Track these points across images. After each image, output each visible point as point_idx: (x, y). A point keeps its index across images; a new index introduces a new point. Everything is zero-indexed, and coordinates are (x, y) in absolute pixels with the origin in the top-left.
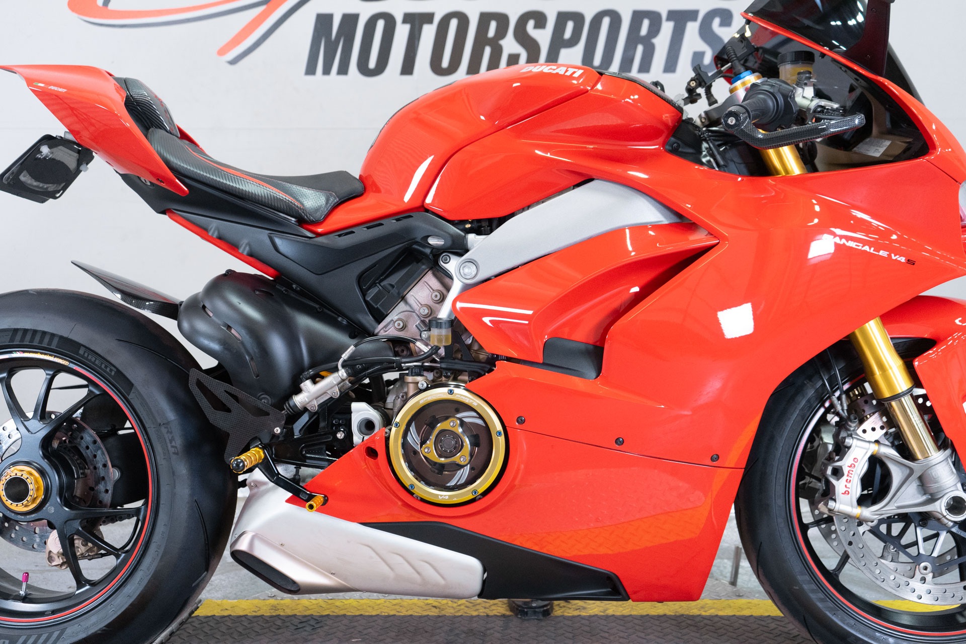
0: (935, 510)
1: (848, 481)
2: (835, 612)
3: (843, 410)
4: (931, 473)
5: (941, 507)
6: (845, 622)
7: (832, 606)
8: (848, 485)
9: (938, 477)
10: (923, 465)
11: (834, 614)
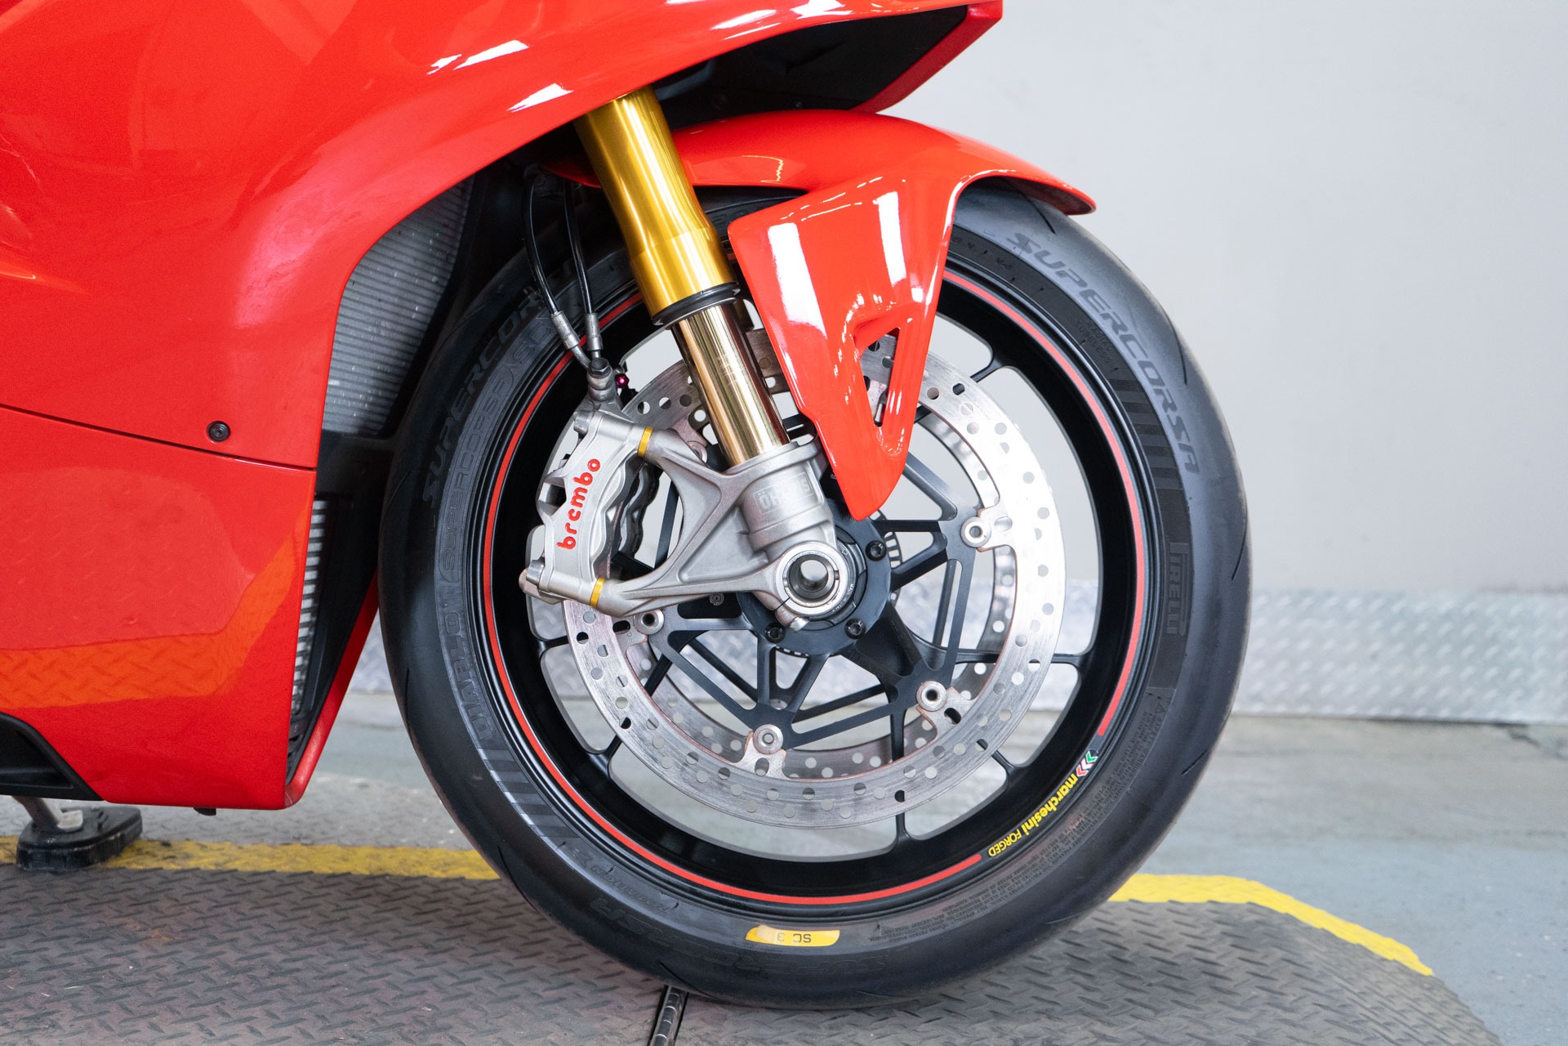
0: (764, 589)
1: (574, 515)
2: (568, 840)
3: (588, 352)
4: (758, 497)
5: (774, 579)
6: (589, 864)
7: (562, 825)
8: (574, 525)
9: (772, 507)
10: (739, 478)
11: (564, 843)
